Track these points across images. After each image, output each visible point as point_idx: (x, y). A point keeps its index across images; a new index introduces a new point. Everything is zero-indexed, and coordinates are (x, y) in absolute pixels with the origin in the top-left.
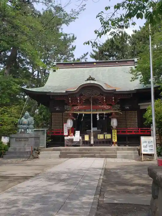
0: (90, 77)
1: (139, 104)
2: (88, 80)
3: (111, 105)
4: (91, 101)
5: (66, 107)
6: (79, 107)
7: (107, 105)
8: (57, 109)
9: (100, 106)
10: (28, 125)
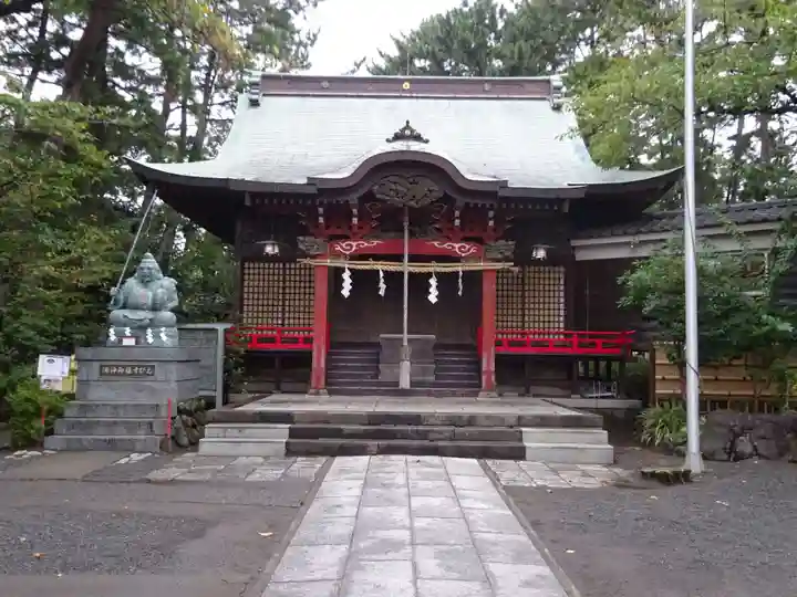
0: (407, 126)
1: (574, 243)
2: (397, 137)
3: (479, 241)
4: (406, 224)
5: (304, 243)
6: (354, 244)
7: (466, 239)
8: (269, 249)
9: (436, 244)
10: (155, 308)
